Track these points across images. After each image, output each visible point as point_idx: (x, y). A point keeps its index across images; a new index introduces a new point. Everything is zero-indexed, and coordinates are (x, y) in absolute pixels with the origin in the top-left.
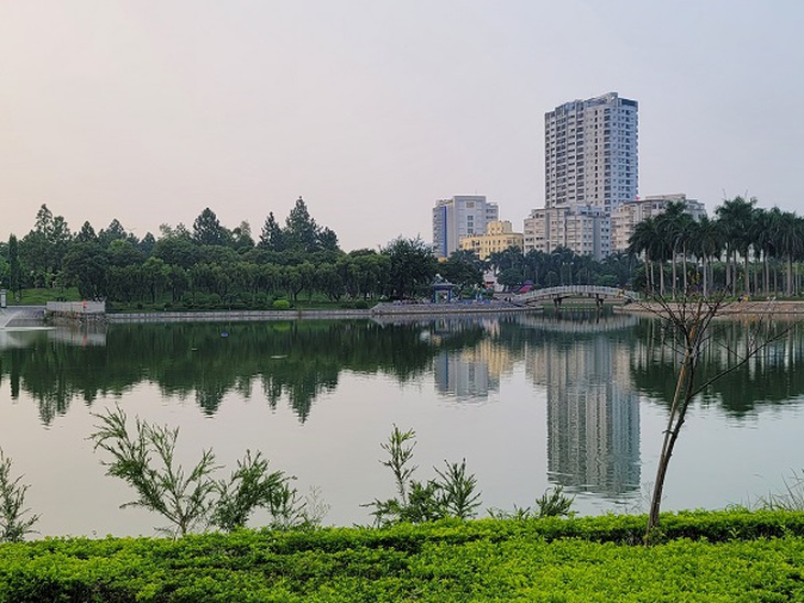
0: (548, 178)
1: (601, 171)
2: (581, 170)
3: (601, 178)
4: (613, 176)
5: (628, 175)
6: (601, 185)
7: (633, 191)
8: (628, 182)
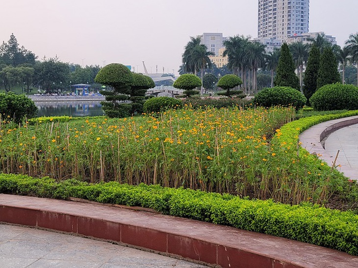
0: (259, 22)
1: (286, 18)
2: (275, 18)
3: (286, 22)
4: (292, 21)
5: (302, 20)
6: (286, 26)
7: (305, 30)
8: (302, 25)
